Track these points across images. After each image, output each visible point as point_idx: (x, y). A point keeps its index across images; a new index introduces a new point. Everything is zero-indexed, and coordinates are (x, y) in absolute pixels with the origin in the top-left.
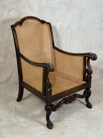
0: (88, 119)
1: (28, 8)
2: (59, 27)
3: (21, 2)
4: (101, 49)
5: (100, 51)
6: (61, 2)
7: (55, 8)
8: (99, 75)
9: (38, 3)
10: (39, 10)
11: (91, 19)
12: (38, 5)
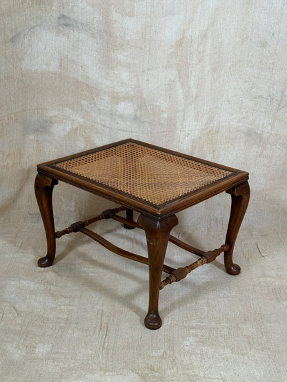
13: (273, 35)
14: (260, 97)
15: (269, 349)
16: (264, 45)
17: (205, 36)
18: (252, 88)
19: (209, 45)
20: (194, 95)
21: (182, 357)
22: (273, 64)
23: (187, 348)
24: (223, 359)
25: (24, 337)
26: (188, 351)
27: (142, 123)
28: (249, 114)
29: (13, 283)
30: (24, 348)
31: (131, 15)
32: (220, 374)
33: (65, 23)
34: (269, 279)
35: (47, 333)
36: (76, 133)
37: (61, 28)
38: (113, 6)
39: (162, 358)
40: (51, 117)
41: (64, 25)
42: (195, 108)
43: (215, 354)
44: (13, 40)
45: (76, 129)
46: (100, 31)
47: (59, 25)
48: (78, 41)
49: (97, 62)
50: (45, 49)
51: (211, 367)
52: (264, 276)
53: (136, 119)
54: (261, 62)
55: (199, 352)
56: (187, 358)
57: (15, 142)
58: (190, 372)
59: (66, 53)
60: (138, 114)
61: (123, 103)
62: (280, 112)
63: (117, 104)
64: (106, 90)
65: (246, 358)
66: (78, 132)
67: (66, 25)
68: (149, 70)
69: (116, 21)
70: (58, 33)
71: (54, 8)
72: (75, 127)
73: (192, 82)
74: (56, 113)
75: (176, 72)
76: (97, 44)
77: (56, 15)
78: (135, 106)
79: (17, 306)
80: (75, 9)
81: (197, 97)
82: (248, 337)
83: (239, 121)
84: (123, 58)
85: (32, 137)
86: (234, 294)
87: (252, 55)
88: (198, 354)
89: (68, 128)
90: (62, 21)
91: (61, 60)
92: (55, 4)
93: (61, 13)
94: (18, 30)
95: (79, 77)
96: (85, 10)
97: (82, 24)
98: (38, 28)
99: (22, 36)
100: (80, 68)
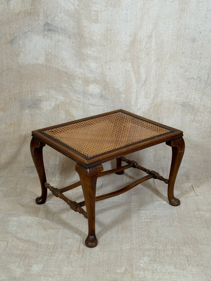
13: (200, 33)
14: (192, 78)
15: (203, 265)
16: (194, 40)
17: (150, 36)
18: (186, 72)
19: (153, 43)
20: (144, 80)
21: (139, 272)
22: (201, 54)
23: (142, 266)
24: (169, 273)
25: (23, 258)
26: (143, 268)
27: (106, 99)
28: (184, 91)
29: (15, 219)
30: (24, 267)
31: (96, 21)
33: (49, 28)
34: (202, 213)
35: (40, 256)
36: (59, 108)
37: (46, 33)
38: (83, 15)
39: (124, 273)
40: (40, 97)
41: (48, 30)
42: (144, 89)
43: (163, 269)
44: (12, 42)
45: (59, 105)
46: (74, 33)
47: (45, 30)
48: (59, 41)
49: (73, 56)
50: (35, 48)
52: (198, 210)
53: (102, 96)
54: (192, 53)
55: (150, 268)
56: (142, 273)
57: (14, 115)
59: (50, 51)
60: (104, 93)
61: (92, 85)
62: (207, 89)
63: (88, 86)
64: (80, 75)
65: (185, 272)
66: (60, 107)
67: (49, 30)
68: (110, 61)
69: (85, 26)
70: (44, 36)
71: (41, 18)
72: (58, 103)
73: (142, 70)
74: (44, 94)
75: (130, 64)
76: (73, 43)
77: (42, 23)
78: (102, 88)
79: (18, 236)
80: (56, 19)
81: (145, 81)
82: (187, 257)
83: (177, 96)
84: (92, 53)
85: (27, 111)
86: (176, 223)
87: (185, 48)
88: (150, 270)
89: (53, 105)
90: (47, 28)
91: (46, 55)
92: (41, 15)
93: (46, 21)
94: (15, 35)
95: (60, 67)
96: (63, 19)
97: (61, 29)
98: (30, 33)
99: (18, 39)
100: (61, 61)
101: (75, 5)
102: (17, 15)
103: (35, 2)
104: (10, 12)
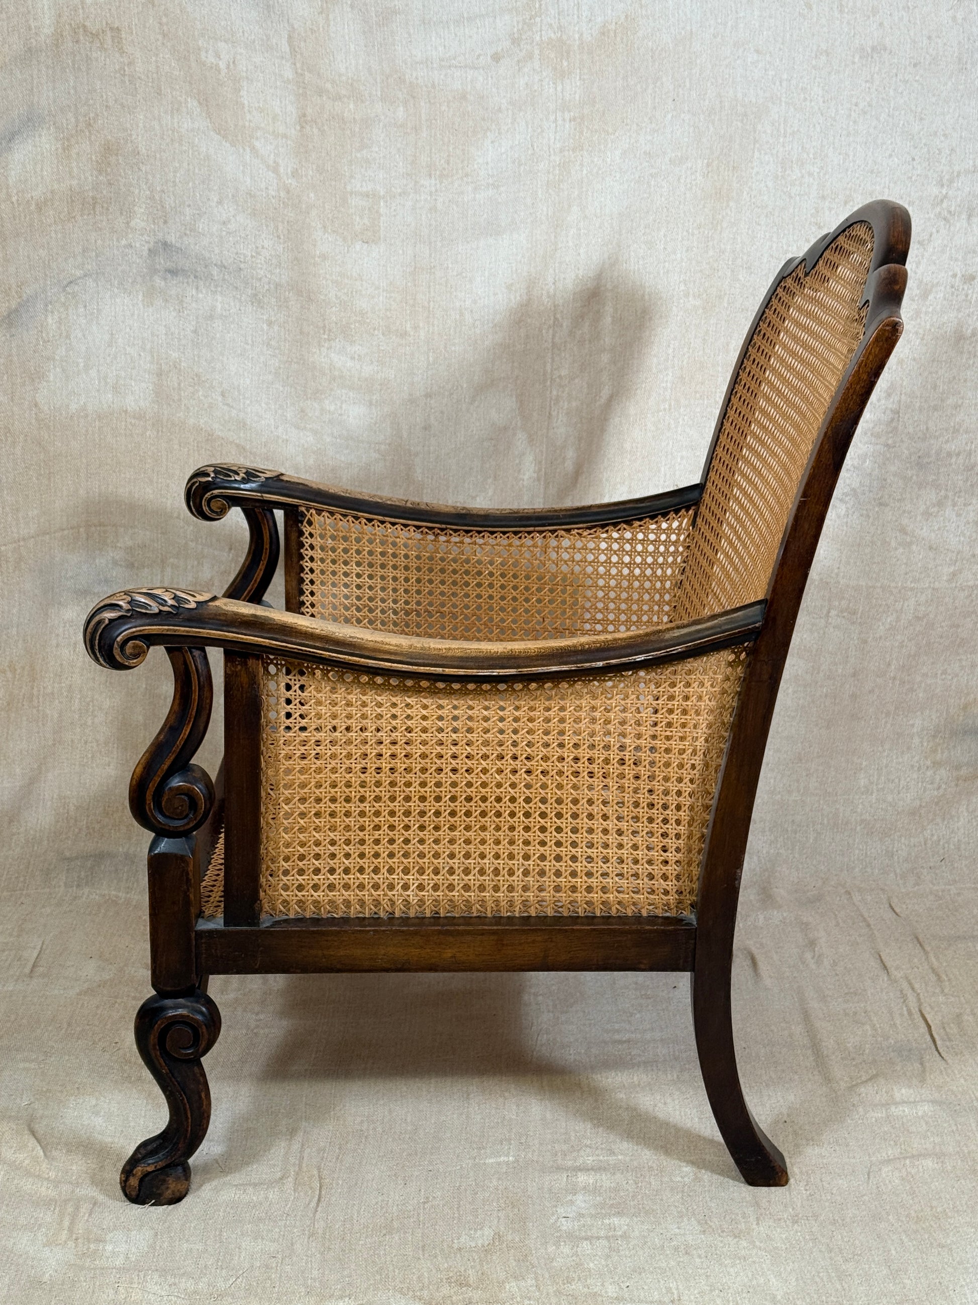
0: (816, 1216)
1: (192, 104)
2: (509, 287)
3: (122, 51)
4: (940, 504)
5: (927, 514)
6: (516, 41)
7: (464, 97)
8: (937, 765)
9: (293, 50)
10: (302, 120)
11: (823, 198)
12: (289, 74)
17: (594, 295)
19: (607, 321)
21: (551, 1249)
23: (565, 1225)
26: (569, 1233)
30: (72, 1244)
31: (370, 237)
32: (669, 1290)
33: (169, 265)
37: (159, 282)
38: (314, 213)
39: (489, 1250)
40: (129, 549)
41: (169, 271)
43: (652, 1234)
44: (11, 319)
46: (278, 286)
47: (153, 271)
48: (211, 317)
49: (269, 378)
50: (110, 345)
51: (638, 1270)
55: (602, 1233)
56: (566, 1251)
57: (14, 630)
58: (576, 1287)
59: (175, 355)
65: (744, 1243)
67: (174, 272)
69: (324, 257)
70: (150, 295)
71: (137, 222)
74: (146, 536)
75: (512, 403)
76: (270, 324)
77: (142, 244)
80: (201, 226)
81: (577, 473)
84: (349, 364)
85: (71, 614)
88: (598, 1238)
90: (162, 262)
91: (160, 374)
92: (140, 210)
93: (160, 236)
94: (28, 291)
95: (216, 426)
96: (232, 226)
97: (222, 267)
98: (90, 283)
99: (40, 306)
100: (220, 399)
101: (282, 170)
102: (39, 208)
103: (113, 159)
104: (9, 196)
